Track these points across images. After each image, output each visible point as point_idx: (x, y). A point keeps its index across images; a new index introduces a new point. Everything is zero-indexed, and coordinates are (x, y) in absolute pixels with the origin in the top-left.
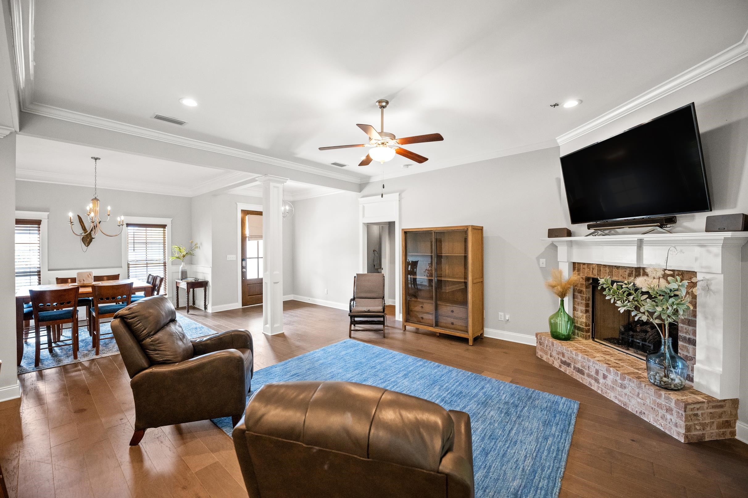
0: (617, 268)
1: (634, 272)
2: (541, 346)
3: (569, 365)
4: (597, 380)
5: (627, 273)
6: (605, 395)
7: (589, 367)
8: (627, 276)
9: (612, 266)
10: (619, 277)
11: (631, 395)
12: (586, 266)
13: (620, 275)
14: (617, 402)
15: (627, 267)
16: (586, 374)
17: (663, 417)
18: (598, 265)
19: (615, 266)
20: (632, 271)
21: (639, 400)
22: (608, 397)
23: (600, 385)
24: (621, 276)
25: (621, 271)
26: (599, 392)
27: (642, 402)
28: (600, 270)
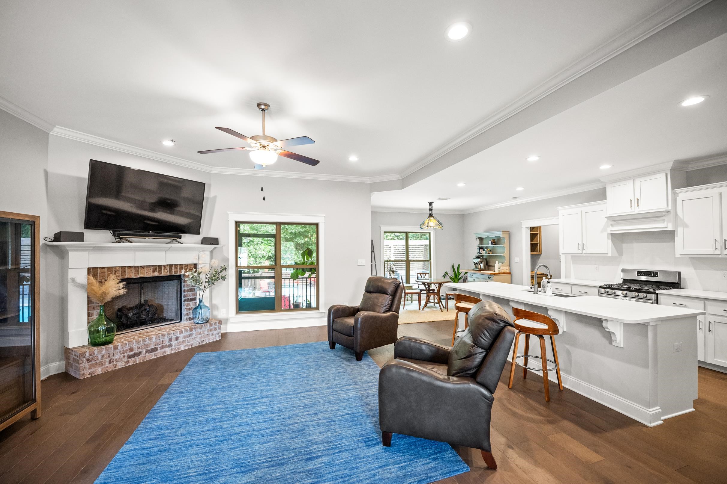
0: (142, 268)
1: (157, 269)
2: (90, 363)
3: (139, 354)
4: (170, 346)
5: (151, 270)
6: (178, 351)
7: (162, 342)
8: (151, 272)
9: (138, 267)
10: (145, 274)
11: (196, 336)
12: (106, 269)
13: (145, 272)
14: (187, 348)
15: (151, 266)
16: (159, 349)
17: (213, 335)
18: (121, 267)
19: (141, 266)
20: (156, 268)
21: (200, 336)
22: (181, 350)
23: (173, 347)
24: (147, 273)
25: (146, 269)
26: (173, 352)
27: (202, 335)
28: (125, 271)
